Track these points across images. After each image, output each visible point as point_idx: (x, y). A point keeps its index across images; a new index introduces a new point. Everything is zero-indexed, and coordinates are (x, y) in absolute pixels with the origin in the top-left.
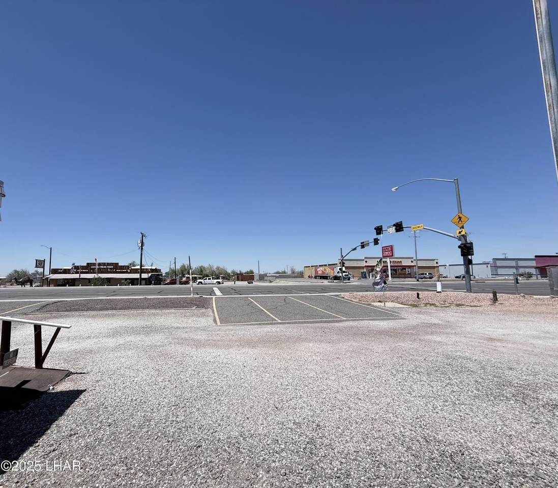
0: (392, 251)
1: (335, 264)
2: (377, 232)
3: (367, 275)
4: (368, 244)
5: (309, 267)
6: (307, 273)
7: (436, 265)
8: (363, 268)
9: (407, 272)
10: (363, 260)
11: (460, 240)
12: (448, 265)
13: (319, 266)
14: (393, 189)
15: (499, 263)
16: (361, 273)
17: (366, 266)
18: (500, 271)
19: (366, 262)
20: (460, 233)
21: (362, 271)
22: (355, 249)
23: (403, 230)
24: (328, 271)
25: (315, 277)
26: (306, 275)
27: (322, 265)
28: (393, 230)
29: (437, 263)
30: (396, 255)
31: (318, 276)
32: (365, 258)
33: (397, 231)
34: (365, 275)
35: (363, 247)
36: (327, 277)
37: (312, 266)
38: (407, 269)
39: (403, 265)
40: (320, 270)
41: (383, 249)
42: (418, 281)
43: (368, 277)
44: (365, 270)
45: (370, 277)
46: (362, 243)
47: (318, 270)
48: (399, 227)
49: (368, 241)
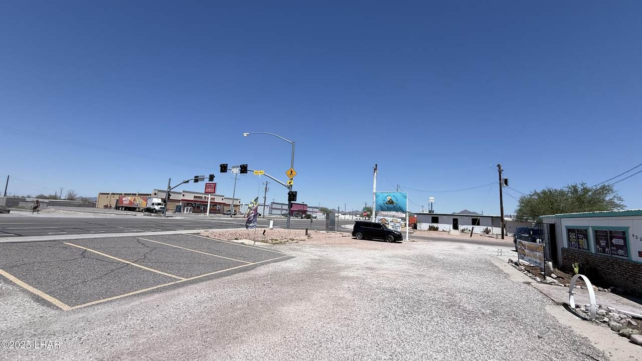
0: (215, 188)
1: (148, 195)
2: (221, 169)
3: (182, 209)
4: (203, 179)
5: (109, 194)
6: (104, 201)
7: (238, 204)
8: (179, 201)
9: (217, 209)
10: (181, 193)
11: (289, 188)
12: (244, 204)
13: (125, 194)
14: (245, 135)
15: (274, 206)
16: (175, 207)
17: (182, 200)
18: (274, 212)
19: (183, 195)
20: (290, 183)
21: (178, 204)
22: (187, 182)
23: (247, 173)
24: (140, 202)
25: (117, 208)
26: (101, 204)
27: (130, 194)
28: (237, 171)
29: (240, 202)
30: (217, 193)
31: (123, 207)
32: (183, 191)
33: (241, 173)
34: (180, 209)
35: (196, 181)
36: (136, 208)
37: (112, 194)
38: (217, 206)
39: (216, 201)
40: (126, 201)
41: (206, 186)
42: (231, 217)
43: (182, 211)
44: (181, 204)
45: (184, 211)
46: (196, 177)
47: (124, 199)
48: (244, 169)
49: (204, 176)
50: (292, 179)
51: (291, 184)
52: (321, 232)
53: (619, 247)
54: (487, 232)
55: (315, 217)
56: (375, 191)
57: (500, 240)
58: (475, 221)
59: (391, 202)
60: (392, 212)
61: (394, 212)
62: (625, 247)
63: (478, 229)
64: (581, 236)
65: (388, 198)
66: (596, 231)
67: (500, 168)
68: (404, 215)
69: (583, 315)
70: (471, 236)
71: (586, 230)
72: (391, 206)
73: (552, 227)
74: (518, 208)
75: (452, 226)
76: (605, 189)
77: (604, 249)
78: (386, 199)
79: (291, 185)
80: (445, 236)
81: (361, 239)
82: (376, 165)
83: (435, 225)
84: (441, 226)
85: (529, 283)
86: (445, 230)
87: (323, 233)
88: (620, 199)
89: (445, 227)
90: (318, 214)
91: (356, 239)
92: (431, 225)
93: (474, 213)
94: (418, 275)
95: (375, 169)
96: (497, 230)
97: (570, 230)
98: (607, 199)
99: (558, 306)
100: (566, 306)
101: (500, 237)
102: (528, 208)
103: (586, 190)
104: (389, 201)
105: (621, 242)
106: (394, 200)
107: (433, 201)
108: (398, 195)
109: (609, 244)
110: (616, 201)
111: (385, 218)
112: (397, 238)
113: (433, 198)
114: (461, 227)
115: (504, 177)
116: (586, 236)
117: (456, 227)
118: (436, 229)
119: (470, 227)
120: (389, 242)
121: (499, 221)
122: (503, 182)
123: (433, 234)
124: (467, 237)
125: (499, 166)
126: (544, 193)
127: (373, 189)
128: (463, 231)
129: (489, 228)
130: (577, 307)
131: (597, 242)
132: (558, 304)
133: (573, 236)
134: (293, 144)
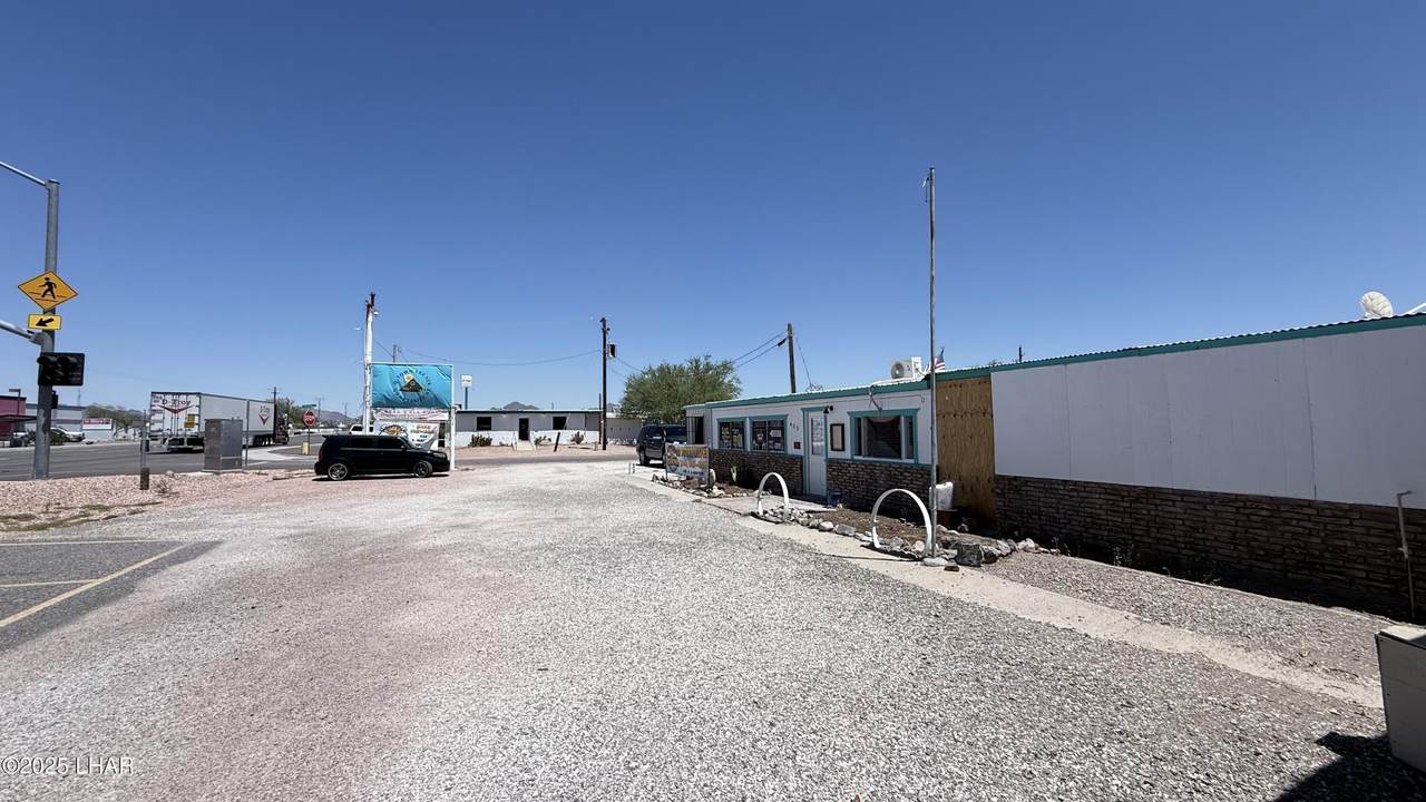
20: (40, 323)
50: (53, 311)
51: (50, 326)
52: (190, 474)
53: (777, 440)
54: (578, 440)
55: (79, 439)
56: (369, 359)
57: (601, 453)
58: (559, 422)
59: (414, 387)
60: (416, 410)
61: (421, 411)
62: (782, 440)
63: (567, 435)
64: (736, 431)
65: (407, 378)
66: (754, 423)
67: (604, 325)
68: (445, 417)
69: (773, 519)
70: (555, 450)
71: (743, 423)
72: (416, 395)
73: (700, 422)
74: (623, 395)
75: (517, 434)
76: (727, 367)
77: (761, 444)
78: (401, 380)
79: (51, 333)
80: (509, 454)
81: (344, 480)
82: (373, 296)
83: (484, 434)
84: (496, 436)
85: (699, 501)
86: (504, 443)
87: (201, 479)
88: (738, 381)
89: (504, 436)
90: (85, 427)
91: (329, 479)
92: (476, 434)
93: (531, 407)
94: (556, 519)
95: (369, 306)
96: (591, 437)
97: (723, 425)
98: (726, 381)
99: (747, 518)
100: (754, 515)
101: (600, 446)
102: (640, 396)
103: (708, 367)
104: (409, 385)
105: (778, 434)
106: (421, 381)
107: (470, 384)
108: (433, 373)
109: (767, 437)
110: (734, 383)
111: (400, 424)
112: (437, 465)
113: (470, 378)
114: (534, 435)
115: (610, 341)
116: (742, 431)
117: (524, 436)
118: (487, 443)
119: (553, 434)
120: (422, 476)
121: (595, 419)
122: (608, 349)
123: (483, 453)
124: (548, 452)
125: (603, 320)
126: (661, 369)
127: (364, 355)
128: (537, 442)
129: (582, 432)
130: (765, 512)
131: (754, 437)
132: (745, 515)
133: (726, 432)
134: (51, 190)
